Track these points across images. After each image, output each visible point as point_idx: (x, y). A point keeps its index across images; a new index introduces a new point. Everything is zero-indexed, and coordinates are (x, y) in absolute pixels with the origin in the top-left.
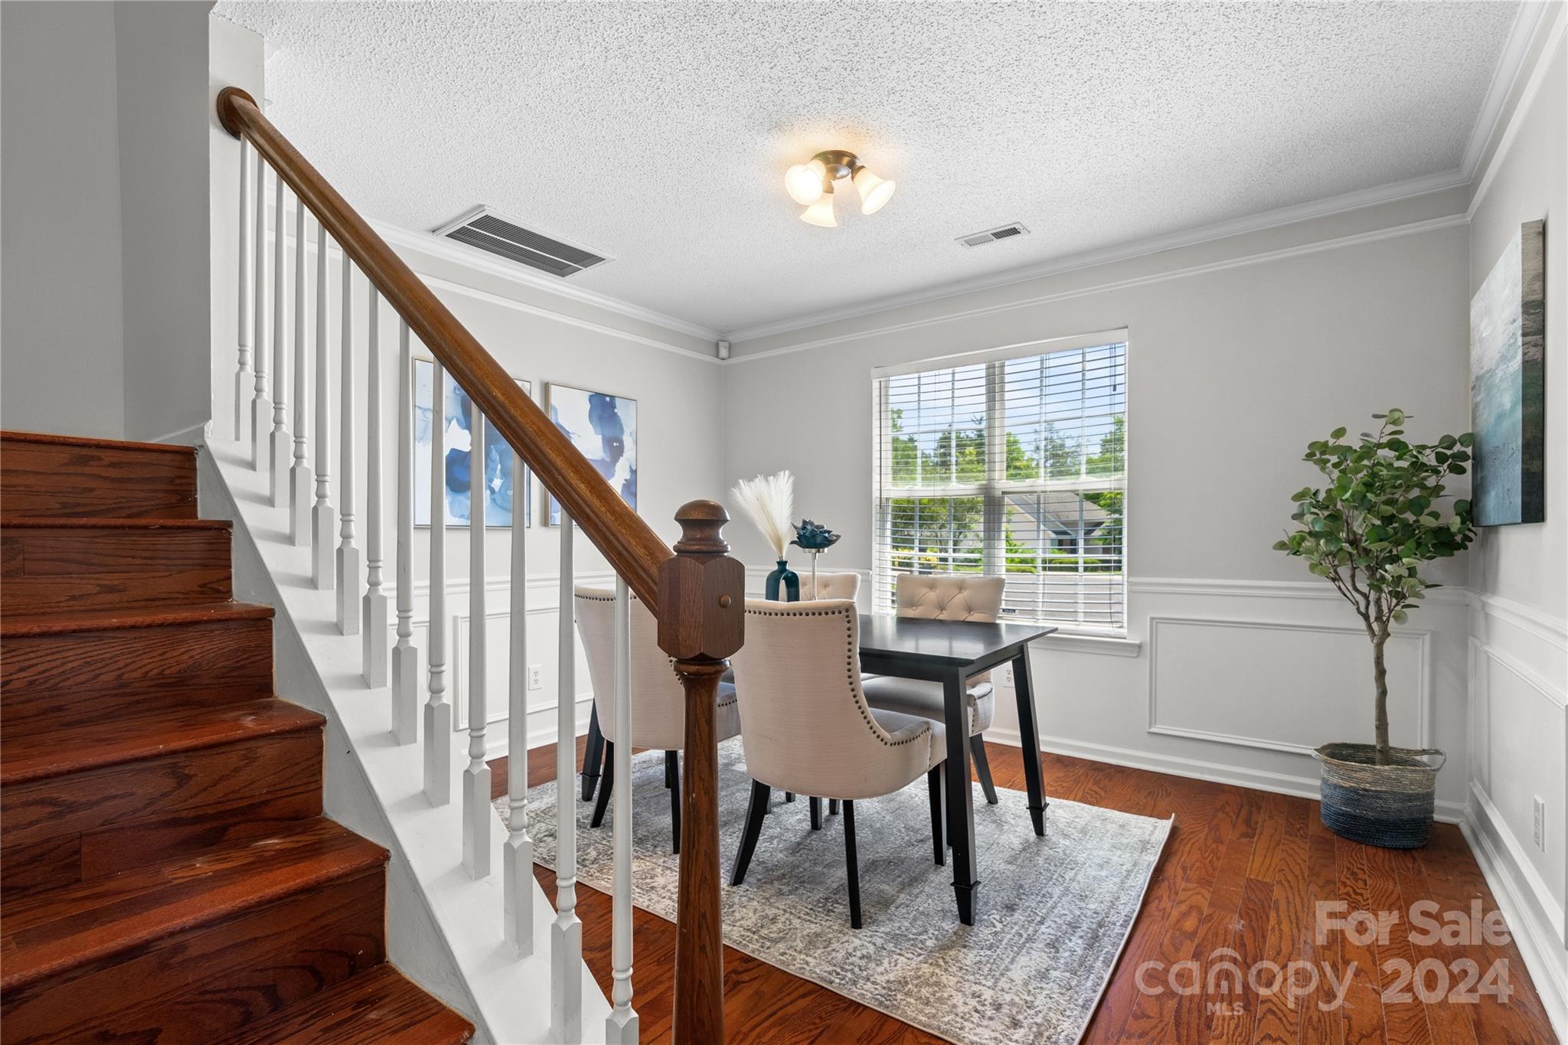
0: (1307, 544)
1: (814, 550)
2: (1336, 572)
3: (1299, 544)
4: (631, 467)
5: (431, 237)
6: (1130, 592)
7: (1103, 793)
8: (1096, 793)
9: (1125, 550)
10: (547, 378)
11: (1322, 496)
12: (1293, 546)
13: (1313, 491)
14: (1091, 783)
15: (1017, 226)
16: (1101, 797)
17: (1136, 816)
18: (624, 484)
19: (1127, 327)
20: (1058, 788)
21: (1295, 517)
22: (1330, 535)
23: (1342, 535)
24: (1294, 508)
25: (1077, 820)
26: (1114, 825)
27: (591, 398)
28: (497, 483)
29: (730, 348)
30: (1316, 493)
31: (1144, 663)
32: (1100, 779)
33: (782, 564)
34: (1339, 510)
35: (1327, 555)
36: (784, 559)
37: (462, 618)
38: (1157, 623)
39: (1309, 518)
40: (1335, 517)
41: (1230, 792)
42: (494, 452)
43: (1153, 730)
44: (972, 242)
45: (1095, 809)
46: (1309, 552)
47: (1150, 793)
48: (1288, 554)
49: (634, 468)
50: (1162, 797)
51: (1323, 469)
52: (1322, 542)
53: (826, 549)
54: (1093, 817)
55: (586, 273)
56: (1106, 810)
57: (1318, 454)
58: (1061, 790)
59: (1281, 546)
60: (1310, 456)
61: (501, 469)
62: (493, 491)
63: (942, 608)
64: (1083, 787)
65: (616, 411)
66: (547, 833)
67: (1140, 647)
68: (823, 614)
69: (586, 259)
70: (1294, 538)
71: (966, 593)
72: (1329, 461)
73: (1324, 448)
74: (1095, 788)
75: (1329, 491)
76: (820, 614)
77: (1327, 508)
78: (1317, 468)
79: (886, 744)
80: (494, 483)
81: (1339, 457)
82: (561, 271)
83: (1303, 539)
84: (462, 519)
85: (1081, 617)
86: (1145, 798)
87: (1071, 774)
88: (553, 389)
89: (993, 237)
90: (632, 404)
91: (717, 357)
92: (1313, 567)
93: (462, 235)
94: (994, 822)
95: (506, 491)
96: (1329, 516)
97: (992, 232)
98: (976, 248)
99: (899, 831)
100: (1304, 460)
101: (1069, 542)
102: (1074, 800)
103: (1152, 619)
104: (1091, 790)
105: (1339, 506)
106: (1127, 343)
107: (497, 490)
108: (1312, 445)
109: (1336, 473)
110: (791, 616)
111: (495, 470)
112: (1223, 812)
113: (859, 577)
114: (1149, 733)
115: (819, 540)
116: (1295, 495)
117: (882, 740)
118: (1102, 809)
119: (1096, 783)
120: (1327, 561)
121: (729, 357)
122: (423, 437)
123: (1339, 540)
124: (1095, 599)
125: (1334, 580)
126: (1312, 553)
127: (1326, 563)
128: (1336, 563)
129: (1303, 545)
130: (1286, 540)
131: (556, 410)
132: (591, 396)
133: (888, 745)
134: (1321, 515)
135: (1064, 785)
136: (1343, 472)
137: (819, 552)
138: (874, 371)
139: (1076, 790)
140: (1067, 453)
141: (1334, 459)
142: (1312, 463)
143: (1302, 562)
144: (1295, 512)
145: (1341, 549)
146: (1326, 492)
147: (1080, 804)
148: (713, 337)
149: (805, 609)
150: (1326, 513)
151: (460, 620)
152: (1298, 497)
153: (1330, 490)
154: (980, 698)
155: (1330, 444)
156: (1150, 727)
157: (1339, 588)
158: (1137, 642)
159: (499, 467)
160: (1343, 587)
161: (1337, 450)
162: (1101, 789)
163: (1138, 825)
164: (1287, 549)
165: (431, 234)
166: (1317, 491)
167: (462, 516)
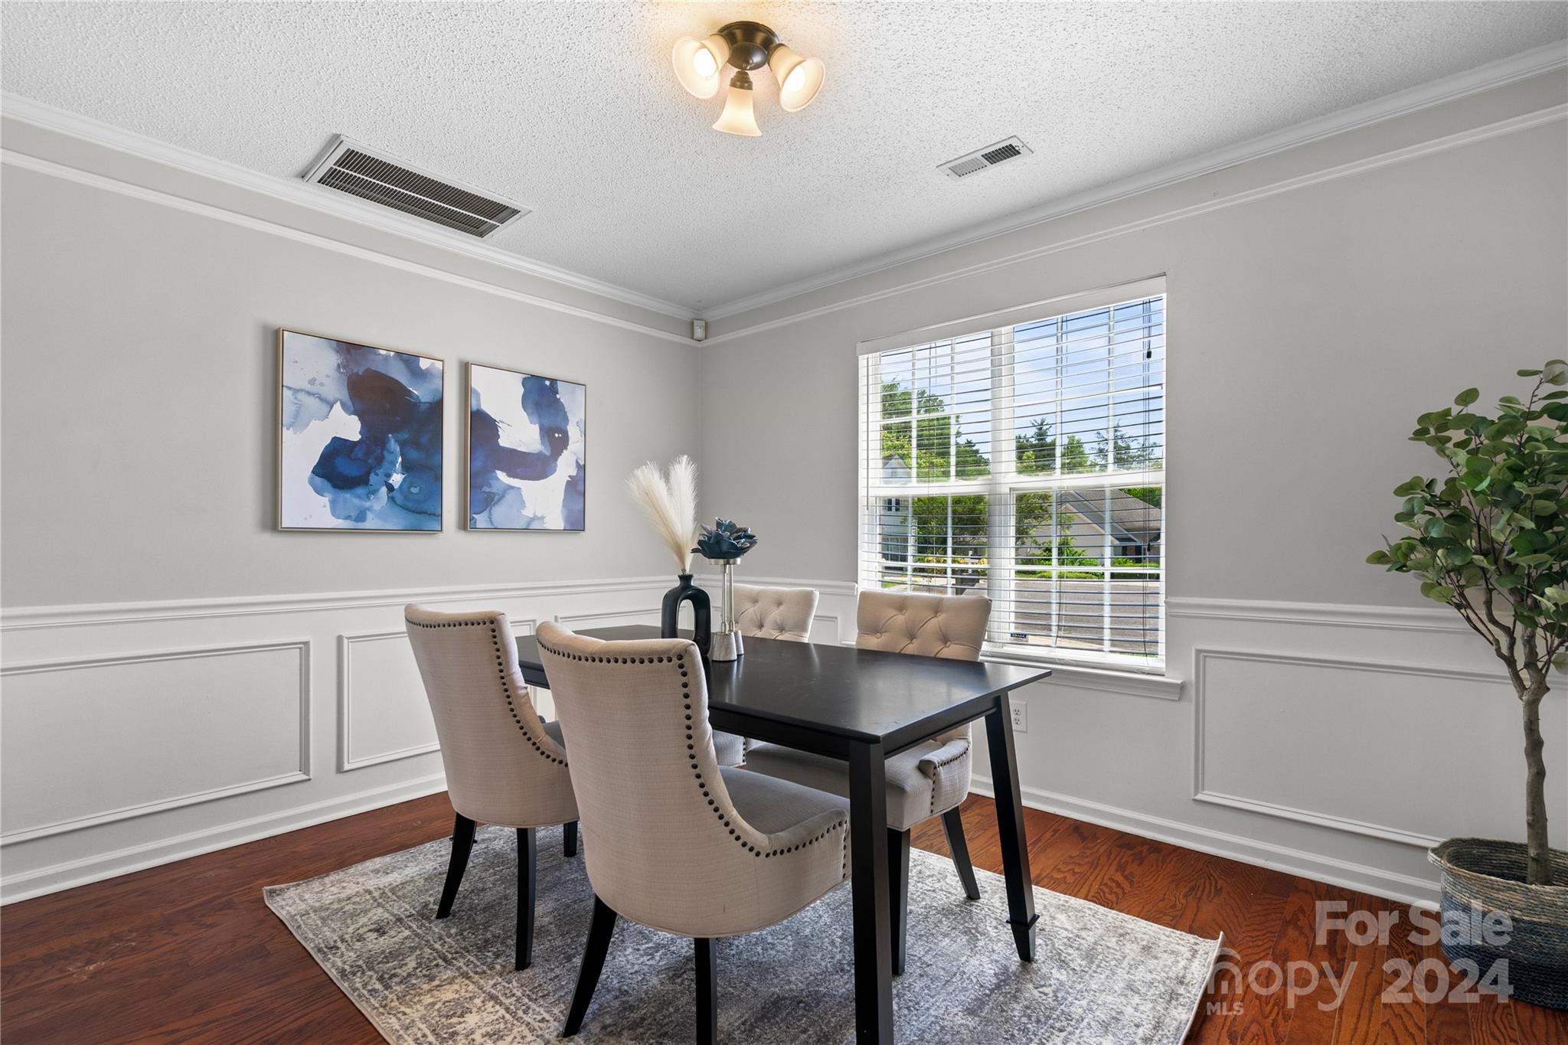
0: (1418, 556)
1: (721, 561)
2: (1462, 595)
3: (1406, 556)
4: (577, 462)
5: (301, 184)
6: (1169, 616)
7: (1126, 885)
8: (1118, 885)
9: (1163, 561)
10: (468, 357)
11: (1439, 488)
12: (1398, 559)
13: (1426, 482)
14: (1113, 868)
15: (1014, 142)
16: (1124, 893)
17: (1168, 930)
18: (568, 481)
19: (1164, 274)
20: (1068, 875)
21: (1399, 518)
22: (1452, 544)
23: (1471, 543)
24: (1400, 504)
25: (1084, 934)
26: (1135, 946)
27: (525, 382)
28: (397, 479)
29: (707, 327)
30: (1430, 484)
31: (1188, 708)
32: (1127, 862)
33: (685, 579)
34: (1465, 507)
35: (1448, 572)
36: (688, 572)
37: (348, 638)
38: (1205, 657)
39: (1420, 519)
40: (1459, 518)
41: (1307, 892)
42: (392, 441)
43: (1199, 797)
44: (961, 170)
45: (1112, 915)
46: (1421, 567)
47: (1192, 889)
48: (1389, 570)
49: (582, 463)
50: (1209, 896)
51: (1441, 451)
52: (1440, 552)
53: (739, 560)
54: (1107, 929)
55: (504, 231)
56: (1128, 917)
57: (1432, 431)
58: (1070, 879)
59: (1380, 558)
60: (1420, 434)
61: (402, 462)
62: (390, 488)
63: (912, 637)
64: (1102, 874)
65: (558, 396)
66: (373, 927)
67: (1182, 688)
68: (646, 662)
69: (499, 212)
70: (1398, 547)
71: (942, 617)
72: (1449, 439)
73: (1443, 421)
74: (1119, 877)
75: (1450, 482)
76: (642, 662)
77: (1448, 505)
78: (1431, 451)
79: (758, 854)
80: (393, 478)
81: (1466, 433)
82: (477, 229)
83: (1412, 549)
84: (348, 521)
85: (1107, 645)
86: (1184, 896)
87: (1088, 852)
88: (474, 369)
89: (986, 162)
90: (580, 391)
91: (693, 338)
92: (1427, 589)
93: (331, 180)
94: (967, 932)
95: (409, 488)
96: (1450, 516)
97: (984, 152)
98: (968, 179)
99: (833, 943)
100: (1410, 439)
101: (1133, 550)
102: (1086, 898)
103: (1198, 652)
104: (1113, 880)
105: (1464, 502)
106: (1164, 295)
107: (396, 486)
108: (1424, 419)
109: (1462, 456)
110: (605, 662)
111: (394, 463)
112: (1296, 927)
113: (817, 593)
114: (1195, 800)
115: (725, 547)
116: (1401, 487)
117: (751, 849)
118: (1122, 916)
119: (1121, 868)
120: (1449, 581)
121: (706, 338)
122: (293, 423)
123: (1466, 550)
124: (1127, 624)
125: (1459, 607)
126: (1426, 569)
127: (1447, 584)
128: (1462, 582)
129: (1412, 556)
130: (1386, 549)
131: (478, 395)
132: (524, 379)
133: (763, 856)
134: (1438, 515)
135: (1077, 870)
136: (1474, 453)
137: (728, 563)
138: (859, 346)
139: (1092, 878)
140: (1132, 458)
141: (1458, 435)
142: (1424, 443)
143: (1411, 580)
144: (1400, 510)
145: (1471, 562)
146: (1446, 483)
147: (1092, 905)
148: (686, 315)
149: (621, 653)
150: (1446, 512)
151: (345, 641)
152: (1403, 490)
153: (1453, 480)
154: (944, 764)
155: (1454, 413)
156: (1196, 794)
157: (1468, 619)
158: (1179, 682)
159: (400, 459)
160: (1472, 616)
161: (1463, 421)
162: (1126, 878)
163: (1171, 947)
164: (1387, 562)
165: (299, 182)
166: (1432, 482)
167: (348, 518)
